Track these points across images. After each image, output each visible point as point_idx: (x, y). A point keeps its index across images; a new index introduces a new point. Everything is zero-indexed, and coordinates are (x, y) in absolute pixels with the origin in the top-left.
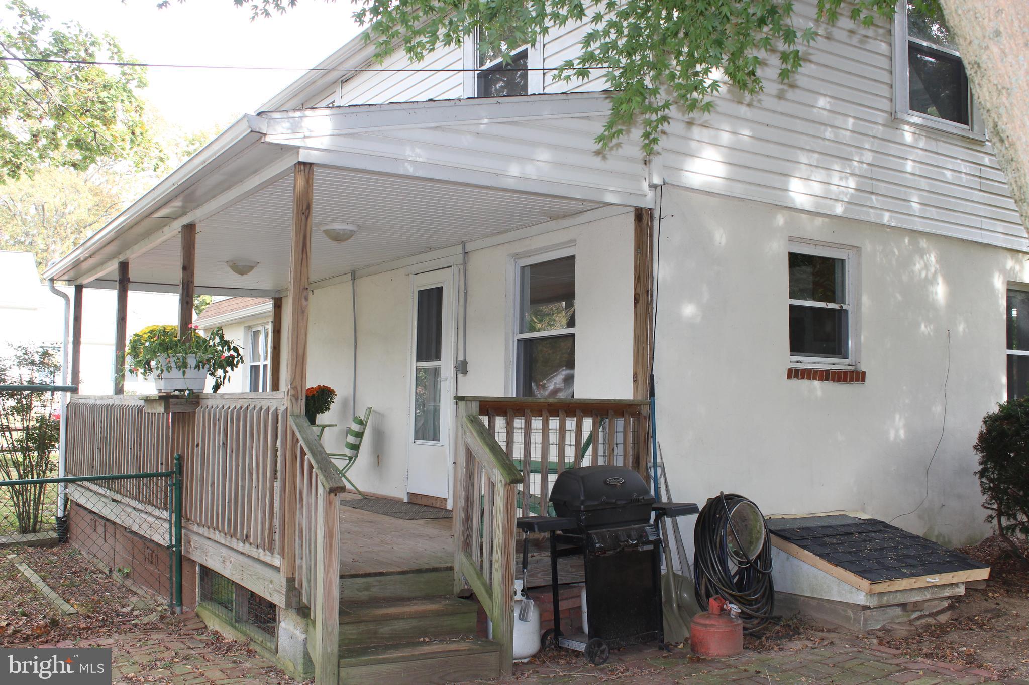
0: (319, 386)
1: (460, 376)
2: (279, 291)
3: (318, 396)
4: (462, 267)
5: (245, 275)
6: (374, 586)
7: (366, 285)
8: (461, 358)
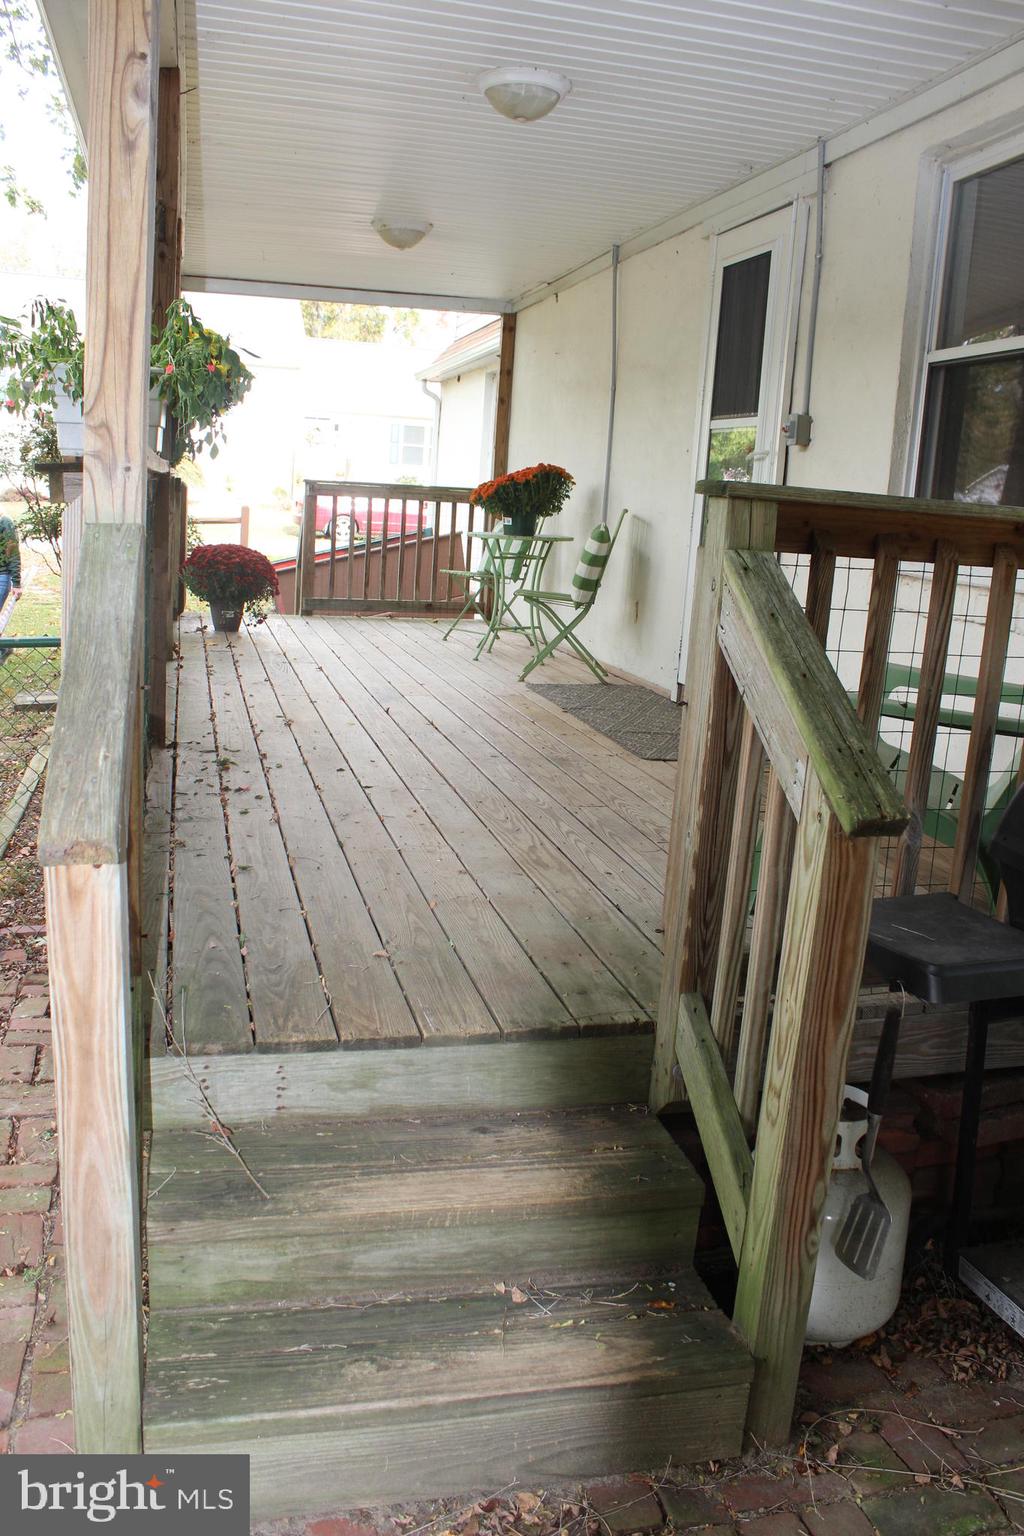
0: (541, 465)
1: (794, 450)
2: (511, 302)
3: (537, 483)
4: (814, 203)
5: (407, 250)
6: (387, 1076)
7: (636, 270)
8: (798, 409)
